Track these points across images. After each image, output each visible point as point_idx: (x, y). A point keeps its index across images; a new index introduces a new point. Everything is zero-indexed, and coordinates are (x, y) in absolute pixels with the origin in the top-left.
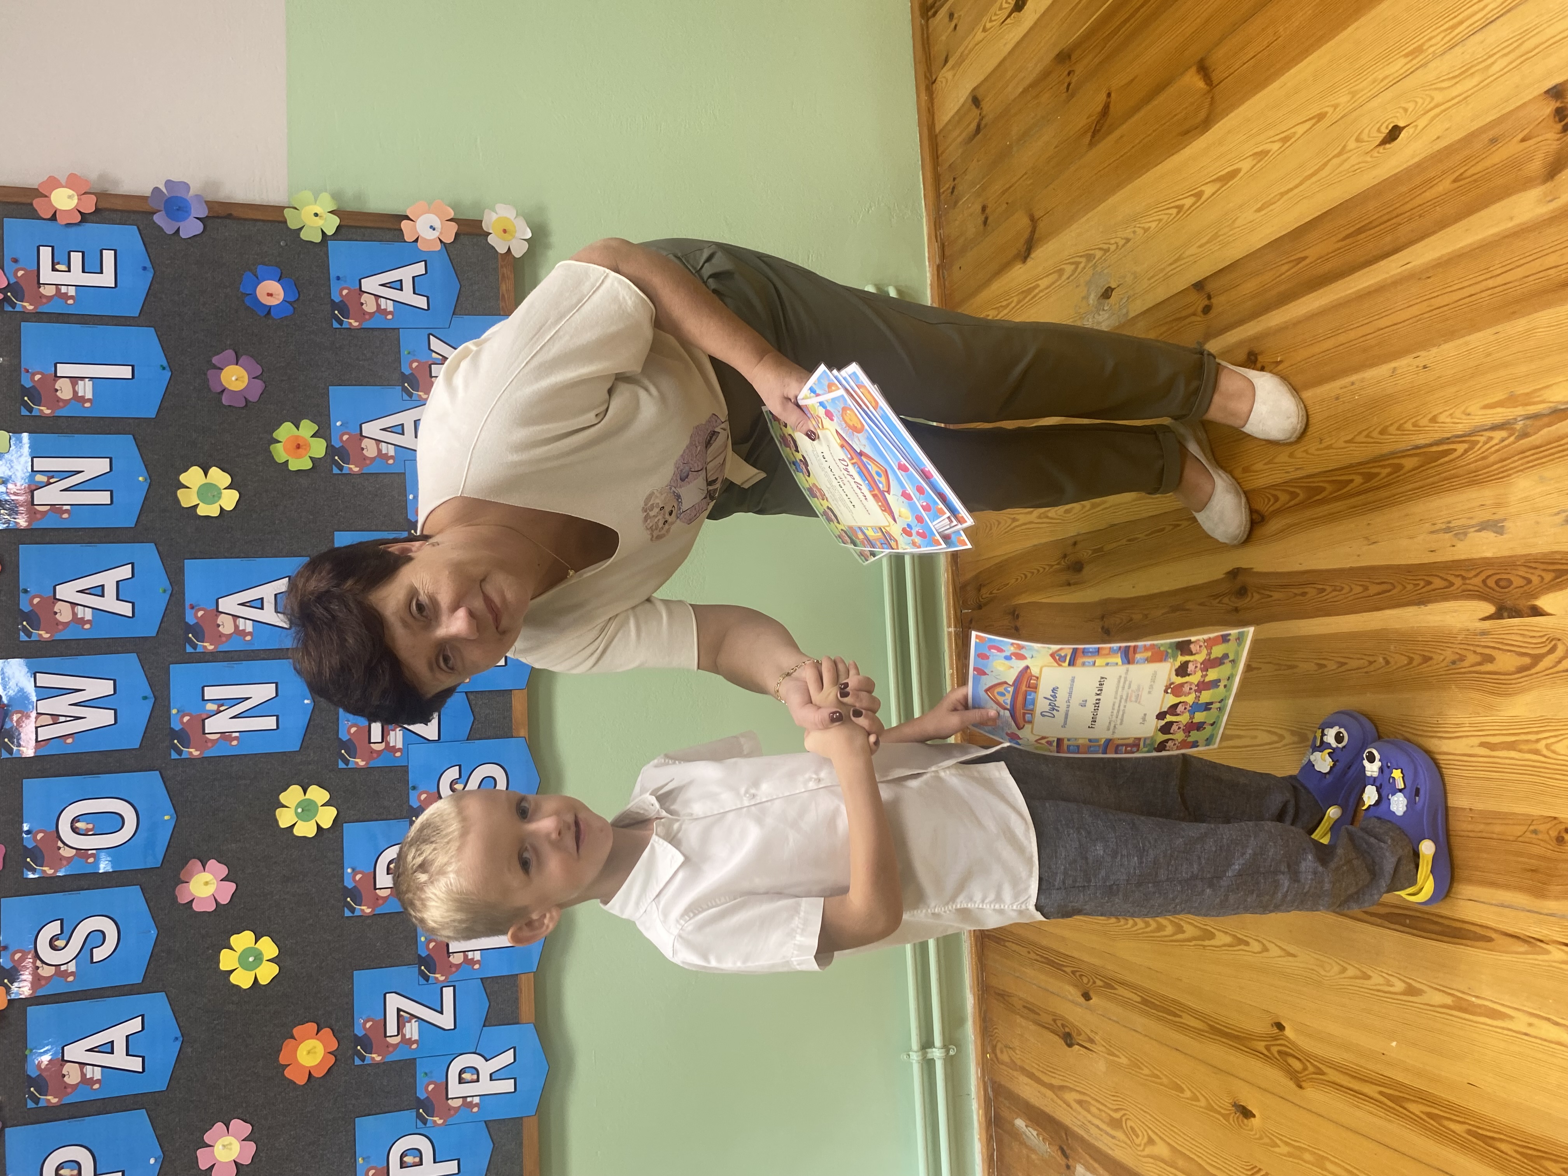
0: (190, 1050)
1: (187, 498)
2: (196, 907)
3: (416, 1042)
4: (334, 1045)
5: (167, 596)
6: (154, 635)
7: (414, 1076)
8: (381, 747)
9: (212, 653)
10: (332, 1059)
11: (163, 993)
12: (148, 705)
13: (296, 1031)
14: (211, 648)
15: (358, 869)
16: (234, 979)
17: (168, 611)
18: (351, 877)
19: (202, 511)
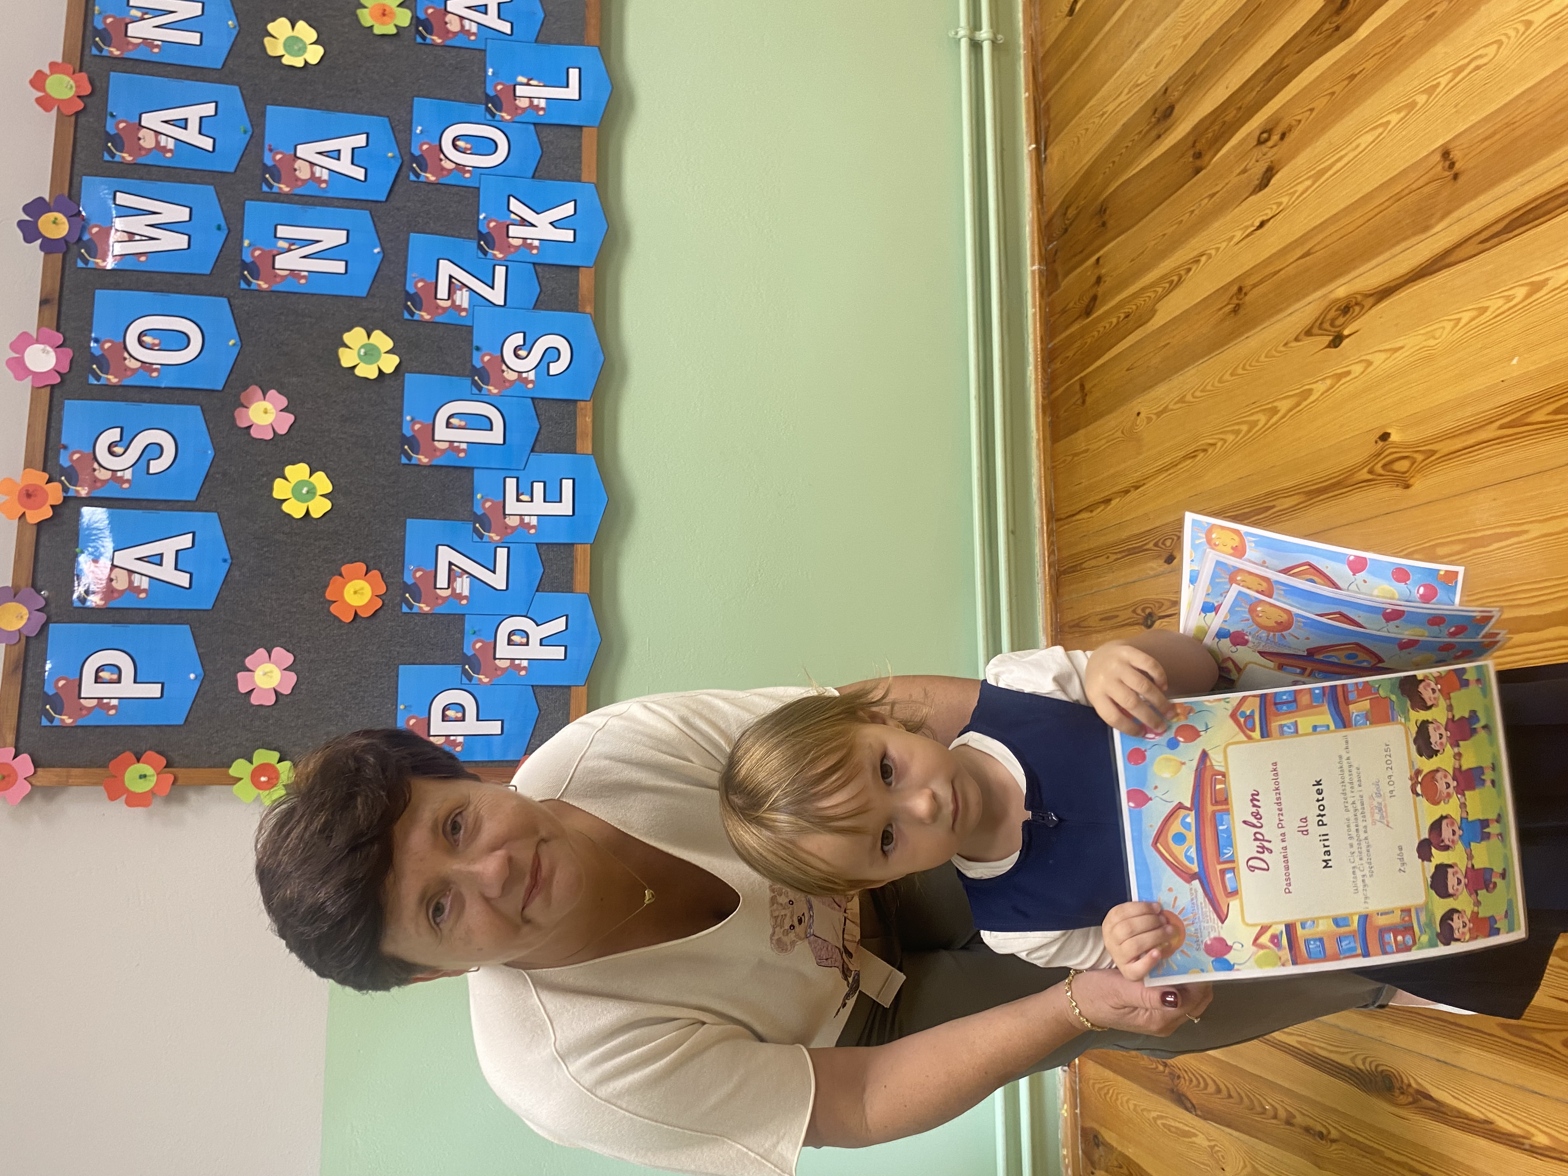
0: (237, 573)
1: (273, 48)
2: (254, 433)
3: (466, 597)
4: (383, 589)
5: (248, 137)
6: (232, 170)
7: (462, 632)
8: (448, 304)
9: (286, 194)
10: (379, 603)
11: (215, 514)
12: (223, 235)
13: (344, 569)
14: (286, 189)
15: (417, 420)
16: (286, 507)
17: (247, 152)
18: (410, 426)
19: (287, 60)
